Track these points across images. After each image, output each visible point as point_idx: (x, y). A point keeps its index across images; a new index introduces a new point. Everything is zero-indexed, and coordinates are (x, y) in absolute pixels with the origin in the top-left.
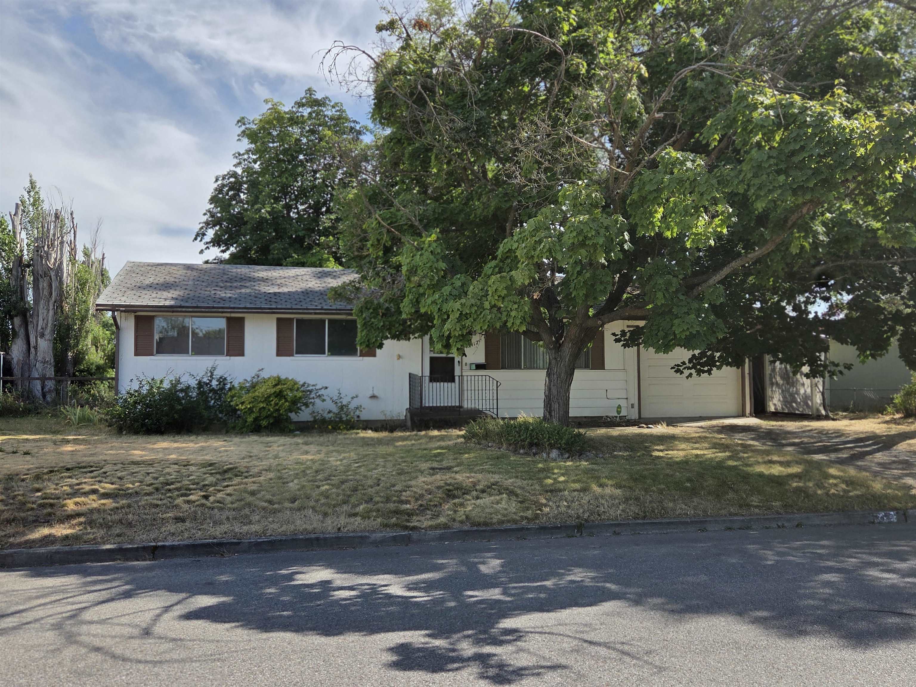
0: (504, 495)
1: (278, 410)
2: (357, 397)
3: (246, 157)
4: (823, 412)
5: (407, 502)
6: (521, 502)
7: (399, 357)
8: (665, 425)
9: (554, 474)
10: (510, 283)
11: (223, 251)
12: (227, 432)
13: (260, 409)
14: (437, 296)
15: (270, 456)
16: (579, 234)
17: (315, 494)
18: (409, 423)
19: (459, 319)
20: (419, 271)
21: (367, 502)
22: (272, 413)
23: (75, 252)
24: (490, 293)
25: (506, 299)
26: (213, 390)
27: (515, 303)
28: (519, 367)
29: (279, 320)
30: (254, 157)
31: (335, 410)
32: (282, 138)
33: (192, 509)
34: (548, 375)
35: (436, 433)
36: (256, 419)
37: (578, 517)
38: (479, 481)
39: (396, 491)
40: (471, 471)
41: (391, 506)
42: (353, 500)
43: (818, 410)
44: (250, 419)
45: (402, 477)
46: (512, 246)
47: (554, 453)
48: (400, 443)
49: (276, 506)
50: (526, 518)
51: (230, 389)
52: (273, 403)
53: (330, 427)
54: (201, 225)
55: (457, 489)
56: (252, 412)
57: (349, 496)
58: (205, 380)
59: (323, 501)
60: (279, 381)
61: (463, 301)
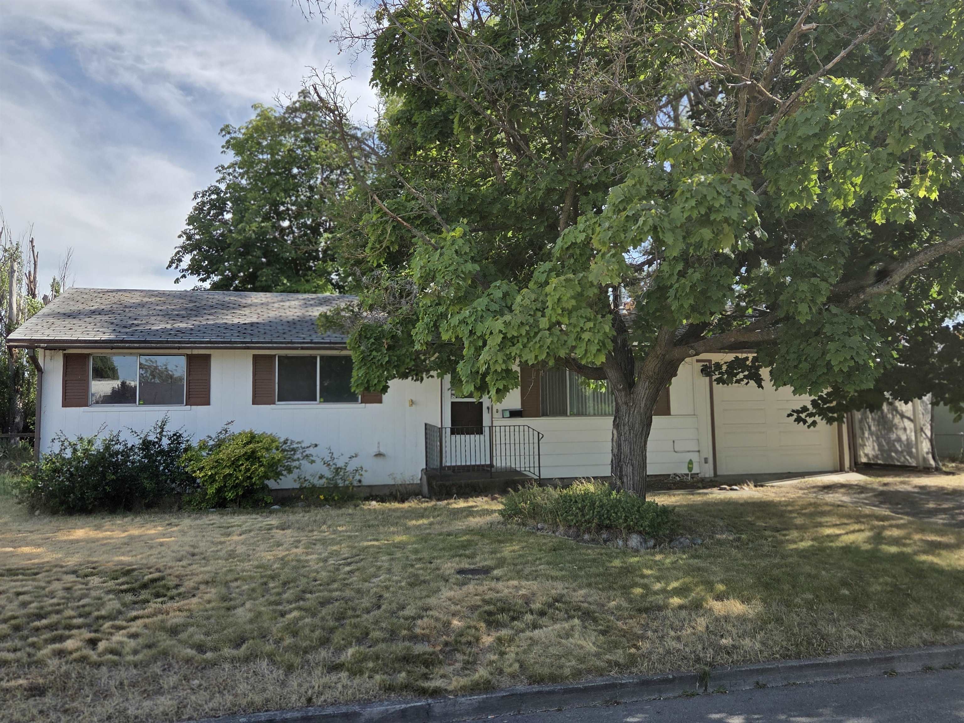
0: (576, 621)
1: (250, 478)
2: (356, 456)
3: (231, 170)
4: (932, 462)
5: (424, 638)
6: (604, 633)
7: (412, 403)
8: (752, 485)
9: (643, 576)
10: (579, 290)
11: (203, 280)
12: (180, 508)
13: (225, 477)
14: (466, 312)
15: (221, 554)
16: (699, 203)
17: (276, 629)
18: (425, 489)
19: (502, 346)
20: (439, 277)
21: (359, 641)
22: (242, 482)
23: (35, 285)
24: (549, 304)
25: (574, 314)
26: (162, 452)
27: (589, 320)
28: (562, 413)
29: (255, 357)
30: (241, 171)
31: (328, 474)
32: (273, 149)
33: (64, 668)
34: (616, 425)
35: (461, 504)
36: (219, 490)
37: (698, 660)
38: (534, 594)
39: (406, 619)
40: (519, 575)
41: (399, 647)
42: (337, 638)
43: (925, 460)
44: (211, 490)
45: (417, 592)
46: (576, 238)
47: (634, 541)
48: (414, 522)
49: (209, 655)
50: (617, 664)
51: (186, 450)
52: (243, 468)
53: (322, 497)
54: (177, 250)
55: (502, 610)
56: (214, 481)
57: (332, 630)
58: (152, 438)
59: (288, 641)
60: (252, 438)
61: (508, 317)
